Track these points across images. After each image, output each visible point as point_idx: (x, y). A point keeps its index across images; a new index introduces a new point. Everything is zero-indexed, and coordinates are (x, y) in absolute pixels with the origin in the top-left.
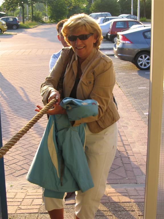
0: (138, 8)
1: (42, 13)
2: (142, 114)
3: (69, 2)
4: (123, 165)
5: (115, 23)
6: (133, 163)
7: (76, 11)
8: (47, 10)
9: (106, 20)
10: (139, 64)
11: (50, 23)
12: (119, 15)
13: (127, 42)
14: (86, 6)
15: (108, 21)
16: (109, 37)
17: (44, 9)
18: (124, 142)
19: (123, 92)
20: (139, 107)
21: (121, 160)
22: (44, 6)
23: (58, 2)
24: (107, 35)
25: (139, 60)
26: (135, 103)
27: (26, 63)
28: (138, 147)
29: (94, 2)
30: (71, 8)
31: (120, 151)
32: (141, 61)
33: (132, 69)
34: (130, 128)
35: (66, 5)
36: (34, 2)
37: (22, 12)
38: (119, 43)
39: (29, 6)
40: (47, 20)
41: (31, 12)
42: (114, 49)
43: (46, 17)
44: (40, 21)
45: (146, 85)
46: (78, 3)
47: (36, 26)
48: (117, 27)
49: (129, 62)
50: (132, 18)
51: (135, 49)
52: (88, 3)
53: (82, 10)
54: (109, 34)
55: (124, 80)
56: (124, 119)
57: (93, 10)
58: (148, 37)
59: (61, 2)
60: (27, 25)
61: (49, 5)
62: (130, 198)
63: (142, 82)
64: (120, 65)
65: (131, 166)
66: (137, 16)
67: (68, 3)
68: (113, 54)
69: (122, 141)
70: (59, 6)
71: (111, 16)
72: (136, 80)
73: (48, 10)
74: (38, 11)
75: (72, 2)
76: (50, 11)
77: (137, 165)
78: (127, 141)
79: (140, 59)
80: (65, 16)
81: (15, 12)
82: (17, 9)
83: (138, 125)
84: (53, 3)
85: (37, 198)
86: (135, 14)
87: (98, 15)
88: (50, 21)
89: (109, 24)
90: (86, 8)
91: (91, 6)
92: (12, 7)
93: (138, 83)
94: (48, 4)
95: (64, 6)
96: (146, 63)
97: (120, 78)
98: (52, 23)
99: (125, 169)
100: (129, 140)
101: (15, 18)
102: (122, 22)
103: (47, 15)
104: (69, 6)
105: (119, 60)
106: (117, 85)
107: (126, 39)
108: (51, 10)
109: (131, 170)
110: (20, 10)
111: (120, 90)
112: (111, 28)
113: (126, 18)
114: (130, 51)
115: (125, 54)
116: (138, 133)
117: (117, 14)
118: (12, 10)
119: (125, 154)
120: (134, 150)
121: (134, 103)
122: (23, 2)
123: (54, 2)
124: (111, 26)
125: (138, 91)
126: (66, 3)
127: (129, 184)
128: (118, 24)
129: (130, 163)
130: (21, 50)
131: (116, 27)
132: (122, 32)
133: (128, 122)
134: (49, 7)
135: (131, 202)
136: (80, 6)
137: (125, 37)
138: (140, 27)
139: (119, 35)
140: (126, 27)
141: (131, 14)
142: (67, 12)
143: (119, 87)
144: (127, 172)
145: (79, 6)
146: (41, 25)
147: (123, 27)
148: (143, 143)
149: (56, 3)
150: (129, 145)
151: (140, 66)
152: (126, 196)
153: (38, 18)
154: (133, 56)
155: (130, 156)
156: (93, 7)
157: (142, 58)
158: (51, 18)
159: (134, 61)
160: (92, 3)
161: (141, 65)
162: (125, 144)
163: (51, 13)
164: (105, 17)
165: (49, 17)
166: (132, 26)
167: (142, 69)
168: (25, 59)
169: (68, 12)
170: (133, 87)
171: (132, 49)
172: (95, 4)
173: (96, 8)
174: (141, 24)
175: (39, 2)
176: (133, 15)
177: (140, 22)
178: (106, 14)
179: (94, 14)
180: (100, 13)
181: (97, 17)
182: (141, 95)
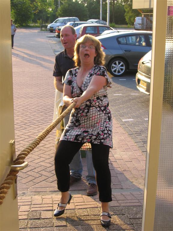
0: (108, 13)
2: (120, 121)
3: (35, 6)
5: (85, 28)
6: (116, 169)
7: (41, 15)
9: (75, 25)
10: (113, 70)
12: (88, 20)
14: (52, 10)
15: (77, 26)
20: (117, 114)
23: (22, 6)
25: (113, 67)
26: (112, 110)
28: (119, 153)
29: (60, 6)
30: (37, 12)
32: (115, 68)
35: (32, 9)
45: (121, 91)
46: (44, 7)
50: (101, 23)
51: (109, 55)
52: (55, 6)
53: (49, 14)
57: (60, 15)
58: (122, 43)
59: (26, 6)
61: (14, 8)
63: (116, 89)
65: (115, 172)
66: (107, 22)
67: (33, 6)
70: (24, 9)
71: (79, 21)
75: (38, 5)
77: (121, 171)
79: (113, 65)
80: (30, 20)
83: (116, 132)
84: (17, 7)
85: (23, 205)
86: (104, 19)
87: (65, 19)
89: (79, 29)
90: (52, 12)
91: (58, 10)
93: (113, 89)
95: (29, 9)
96: (120, 70)
102: (92, 27)
104: (34, 10)
108: (15, 13)
109: (115, 176)
112: (80, 33)
113: (95, 22)
116: (118, 139)
117: (85, 19)
120: (115, 156)
123: (19, 5)
124: (80, 31)
125: (113, 98)
126: (31, 7)
128: (88, 29)
129: (113, 169)
131: (86, 32)
136: (47, 10)
140: (97, 32)
141: (100, 19)
145: (45, 10)
147: (93, 32)
148: (124, 150)
149: (21, 6)
151: (114, 73)
154: (107, 62)
155: (112, 163)
156: (59, 11)
157: (115, 64)
160: (58, 7)
161: (115, 71)
163: (15, 17)
164: (74, 22)
166: (103, 32)
167: (116, 76)
169: (33, 16)
172: (62, 8)
173: (63, 13)
174: (112, 30)
176: (102, 20)
177: (111, 28)
178: (74, 18)
179: (61, 19)
180: (68, 18)
181: (64, 22)
182: (117, 101)
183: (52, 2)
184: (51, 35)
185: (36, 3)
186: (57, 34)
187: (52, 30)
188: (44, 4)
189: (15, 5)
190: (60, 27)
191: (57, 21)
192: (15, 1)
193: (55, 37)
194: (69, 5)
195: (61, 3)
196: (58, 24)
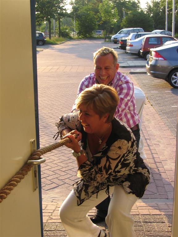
0: (173, 23)
1: (69, 28)
3: (99, 17)
4: (154, 181)
5: (148, 39)
6: (164, 180)
7: (106, 26)
8: (74, 25)
9: (138, 36)
10: (173, 81)
11: (78, 39)
12: (153, 30)
13: (160, 59)
14: (117, 21)
15: (141, 37)
16: (141, 54)
17: (72, 25)
18: (156, 159)
19: (155, 111)
20: (172, 125)
21: (153, 176)
22: (72, 21)
24: (139, 52)
25: (173, 78)
27: (54, 81)
28: (170, 164)
29: (125, 17)
30: (101, 23)
31: (151, 167)
32: (175, 79)
33: (166, 87)
34: (162, 146)
35: (96, 20)
36: (62, 17)
37: (49, 27)
38: (152, 60)
39: (56, 21)
40: (75, 35)
41: (58, 27)
42: (147, 66)
43: (74, 33)
44: (67, 37)
46: (109, 18)
47: (63, 42)
48: (150, 43)
49: (162, 79)
50: (166, 34)
51: (169, 66)
52: (119, 17)
53: (113, 25)
54: (141, 51)
55: (157, 98)
56: (156, 137)
57: (124, 26)
59: (90, 17)
60: (54, 41)
62: (160, 211)
63: (175, 101)
64: (153, 82)
65: (163, 182)
66: (172, 32)
67: (97, 17)
68: (146, 71)
69: (153, 158)
70: (88, 20)
71: (144, 31)
72: (169, 99)
73: (76, 25)
74: (66, 26)
75: (102, 16)
76: (78, 27)
77: (169, 181)
78: (159, 159)
79: (174, 77)
81: (40, 27)
82: (43, 24)
83: (170, 143)
84: (81, 18)
86: (170, 29)
87: (129, 30)
88: (78, 36)
89: (141, 40)
90: (116, 23)
91: (122, 21)
92: (38, 22)
93: (172, 101)
94: (77, 18)
95: (93, 21)
97: (153, 96)
98: (80, 38)
99: (156, 185)
100: (160, 157)
101: (41, 34)
102: (155, 38)
103: (75, 30)
104: (99, 21)
105: (152, 77)
106: (150, 104)
107: (159, 56)
108: (79, 25)
109: (162, 186)
110: (46, 25)
111: (152, 108)
112: (143, 44)
113: (160, 33)
114: (163, 69)
115: (158, 71)
116: (170, 151)
118: (38, 25)
119: (156, 170)
120: (165, 167)
121: (167, 122)
122: (49, 17)
123: (83, 16)
124: (143, 42)
125: (171, 109)
126: (95, 18)
127: (159, 199)
128: (151, 40)
129: (161, 180)
130: (48, 66)
131: (148, 43)
132: (155, 48)
133: (160, 140)
134: (77, 22)
135: (161, 215)
136: (110, 21)
137: (158, 54)
138: (175, 43)
139: (151, 52)
140: (160, 43)
141: (165, 30)
142: (96, 27)
143: (152, 105)
144: (158, 188)
145: (109, 21)
146: (68, 41)
147: (156, 43)
148: (175, 161)
149: (85, 18)
150: (160, 162)
151: (173, 84)
152: (156, 209)
153: (66, 33)
154: (167, 74)
155: (161, 173)
156: (124, 22)
157: (175, 75)
158: (79, 33)
159: (168, 79)
160: (123, 18)
161: (175, 82)
162: (156, 161)
163: (79, 28)
164: (138, 33)
165: (77, 32)
166: (165, 42)
167: (175, 87)
168: (53, 76)
170: (166, 106)
171: (165, 66)
172: (127, 19)
174: (176, 40)
175: (66, 17)
176: (168, 30)
177: (174, 38)
178: (138, 29)
179: (125, 30)
180: (132, 29)
181: (128, 33)
182: (174, 113)
183: (116, 13)
184: (115, 46)
185: (100, 14)
186: (120, 45)
187: (116, 42)
188: (108, 15)
189: (79, 16)
190: (123, 38)
191: (121, 32)
192: (79, 13)
193: (118, 48)
194: (134, 15)
195: (127, 14)
196: (122, 35)
